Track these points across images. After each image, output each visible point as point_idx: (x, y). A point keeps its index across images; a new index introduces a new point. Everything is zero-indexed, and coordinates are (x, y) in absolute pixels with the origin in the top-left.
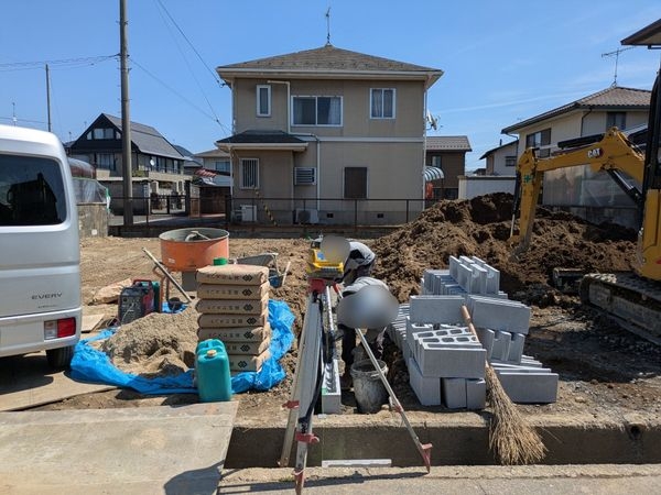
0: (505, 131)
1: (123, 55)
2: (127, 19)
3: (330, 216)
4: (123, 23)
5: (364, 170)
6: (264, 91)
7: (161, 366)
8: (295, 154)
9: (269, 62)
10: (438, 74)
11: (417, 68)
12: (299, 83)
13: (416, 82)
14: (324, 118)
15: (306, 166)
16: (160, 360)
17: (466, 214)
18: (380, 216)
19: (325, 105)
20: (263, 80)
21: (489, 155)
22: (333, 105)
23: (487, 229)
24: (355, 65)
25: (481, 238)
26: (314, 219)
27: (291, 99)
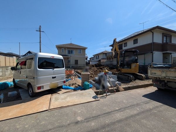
0: (93, 55)
1: (40, 42)
2: (41, 37)
3: (73, 67)
4: (40, 38)
5: (78, 60)
6: (63, 49)
7: (75, 87)
8: (68, 58)
9: (64, 45)
10: (87, 48)
11: (84, 47)
12: (68, 48)
13: (84, 49)
14: (72, 53)
15: (69, 60)
16: (75, 86)
17: (95, 66)
18: (80, 67)
19: (72, 51)
20: (63, 47)
21: (90, 59)
22: (73, 51)
23: (99, 68)
24: (76, 46)
25: (98, 69)
26: (71, 67)
27: (67, 50)
